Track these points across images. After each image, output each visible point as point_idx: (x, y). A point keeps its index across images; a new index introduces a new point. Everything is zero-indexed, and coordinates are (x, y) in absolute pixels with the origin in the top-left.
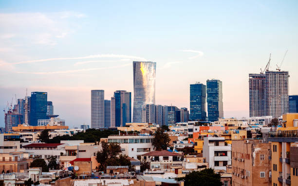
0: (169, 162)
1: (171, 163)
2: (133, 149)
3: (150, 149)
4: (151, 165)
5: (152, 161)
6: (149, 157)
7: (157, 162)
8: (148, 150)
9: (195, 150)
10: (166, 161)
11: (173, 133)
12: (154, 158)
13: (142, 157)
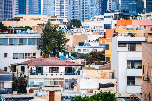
0: (59, 76)
1: (61, 77)
2: (6, 55)
3: (34, 54)
4: (30, 81)
5: (31, 74)
6: (28, 67)
7: (39, 76)
8: (32, 55)
9: (106, 56)
10: (54, 74)
11: (84, 30)
12: (34, 68)
13: (19, 68)
